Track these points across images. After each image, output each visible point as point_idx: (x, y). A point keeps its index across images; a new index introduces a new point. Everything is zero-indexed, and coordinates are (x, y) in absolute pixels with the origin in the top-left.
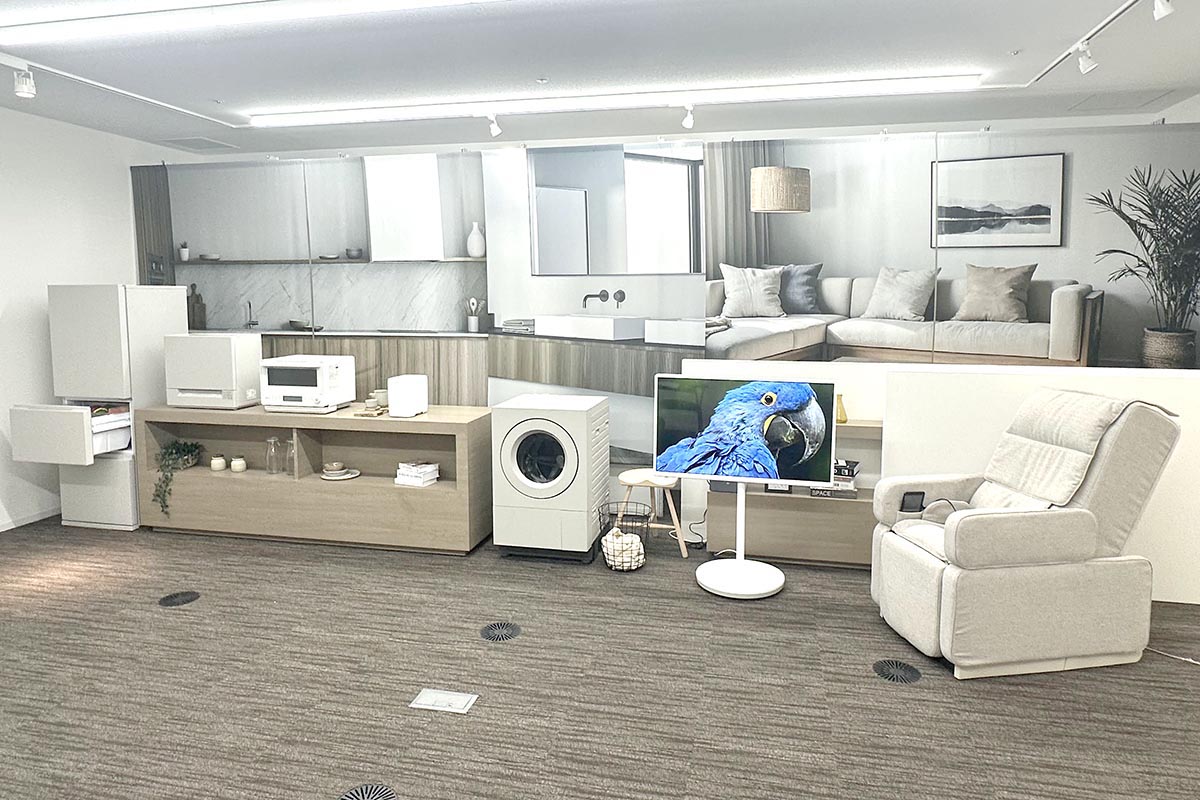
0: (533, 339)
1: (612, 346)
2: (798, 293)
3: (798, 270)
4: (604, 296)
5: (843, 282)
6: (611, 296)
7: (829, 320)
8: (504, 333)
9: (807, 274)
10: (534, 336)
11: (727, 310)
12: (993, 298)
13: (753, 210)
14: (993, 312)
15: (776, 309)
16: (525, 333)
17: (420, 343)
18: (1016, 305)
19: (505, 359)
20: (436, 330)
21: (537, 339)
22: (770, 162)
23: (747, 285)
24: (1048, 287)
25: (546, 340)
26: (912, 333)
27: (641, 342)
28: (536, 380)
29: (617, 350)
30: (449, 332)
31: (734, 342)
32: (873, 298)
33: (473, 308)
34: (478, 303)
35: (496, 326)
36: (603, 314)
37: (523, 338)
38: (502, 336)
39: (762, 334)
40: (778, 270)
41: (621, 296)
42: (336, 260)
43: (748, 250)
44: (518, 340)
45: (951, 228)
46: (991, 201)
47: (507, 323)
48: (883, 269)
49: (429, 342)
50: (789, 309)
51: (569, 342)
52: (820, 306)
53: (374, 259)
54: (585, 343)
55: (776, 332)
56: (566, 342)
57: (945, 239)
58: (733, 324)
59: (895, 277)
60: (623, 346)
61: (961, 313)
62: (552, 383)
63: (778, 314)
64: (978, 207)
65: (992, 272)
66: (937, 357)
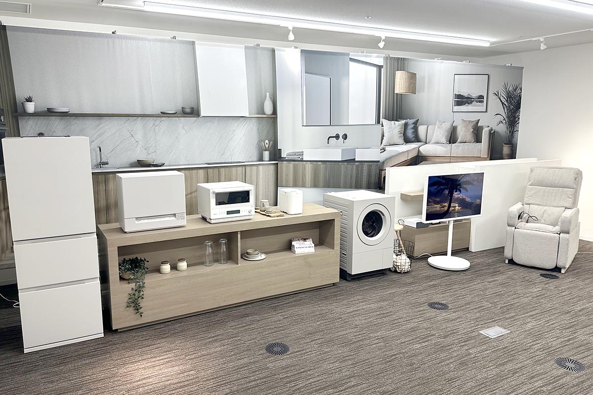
0: (302, 163)
1: (340, 163)
2: (410, 133)
3: (410, 121)
4: (337, 137)
5: (425, 127)
6: (341, 137)
7: (420, 145)
8: (287, 161)
9: (413, 123)
10: (302, 161)
11: (384, 142)
12: (468, 133)
13: (396, 92)
14: (467, 140)
15: (401, 141)
16: (297, 160)
17: (234, 169)
18: (474, 136)
19: (287, 175)
20: (244, 161)
21: (304, 163)
22: (402, 69)
23: (392, 129)
24: (482, 128)
25: (309, 163)
26: (445, 149)
27: (353, 160)
28: (304, 186)
29: (343, 166)
30: (252, 161)
31: (386, 158)
32: (435, 134)
33: (267, 146)
34: (269, 143)
35: (282, 156)
36: (337, 147)
37: (296, 163)
38: (285, 162)
39: (396, 153)
40: (403, 122)
41: (345, 137)
42: (174, 115)
43: (393, 112)
44: (294, 164)
45: (459, 104)
46: (470, 92)
47: (288, 155)
48: (438, 122)
49: (240, 169)
50: (407, 141)
51: (320, 163)
52: (417, 139)
53: (202, 114)
54: (328, 163)
55: (401, 152)
56: (319, 163)
57: (457, 108)
58: (386, 149)
59: (441, 125)
60: (346, 163)
61: (459, 140)
62: (311, 187)
63: (402, 143)
64: (466, 95)
65: (468, 122)
66: (452, 159)
